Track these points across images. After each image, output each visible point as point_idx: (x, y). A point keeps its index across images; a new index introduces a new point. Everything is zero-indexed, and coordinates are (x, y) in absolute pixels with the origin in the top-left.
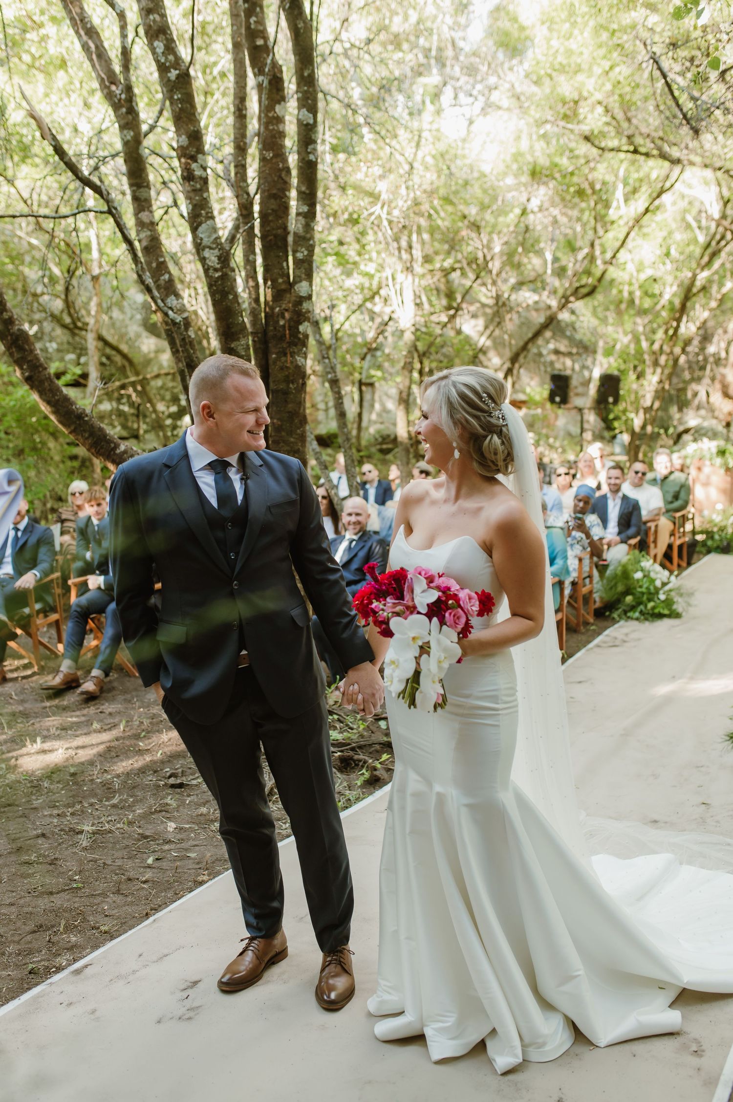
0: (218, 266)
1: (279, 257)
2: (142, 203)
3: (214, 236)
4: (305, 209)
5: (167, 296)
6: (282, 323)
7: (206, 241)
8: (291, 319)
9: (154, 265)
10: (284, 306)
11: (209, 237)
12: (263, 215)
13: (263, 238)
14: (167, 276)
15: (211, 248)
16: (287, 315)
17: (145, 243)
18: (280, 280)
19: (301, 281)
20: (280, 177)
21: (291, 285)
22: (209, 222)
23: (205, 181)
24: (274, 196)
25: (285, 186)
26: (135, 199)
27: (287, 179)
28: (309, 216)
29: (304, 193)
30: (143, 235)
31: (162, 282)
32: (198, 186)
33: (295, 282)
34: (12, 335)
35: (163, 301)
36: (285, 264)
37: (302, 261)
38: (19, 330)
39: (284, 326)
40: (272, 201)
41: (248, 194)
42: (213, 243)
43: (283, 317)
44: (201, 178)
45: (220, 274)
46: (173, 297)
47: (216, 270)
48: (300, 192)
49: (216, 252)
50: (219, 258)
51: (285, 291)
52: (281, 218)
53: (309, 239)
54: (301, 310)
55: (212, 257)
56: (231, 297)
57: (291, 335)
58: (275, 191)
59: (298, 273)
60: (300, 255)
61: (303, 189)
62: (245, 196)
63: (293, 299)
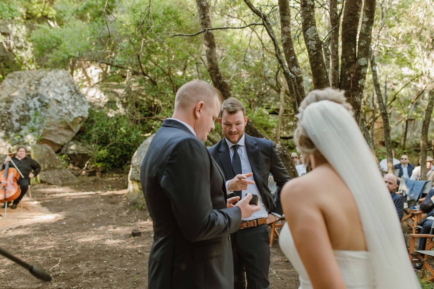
0: (315, 49)
1: (350, 45)
2: (285, 23)
3: (315, 34)
4: (366, 19)
5: (292, 66)
6: (349, 79)
7: (310, 37)
8: (354, 77)
9: (288, 52)
10: (351, 70)
11: (312, 34)
12: (344, 25)
13: (343, 36)
14: (293, 57)
15: (312, 40)
16: (352, 75)
17: (284, 42)
18: (350, 57)
19: (361, 58)
20: (355, 4)
21: (356, 59)
22: (313, 27)
23: (313, 7)
24: (351, 15)
25: (358, 9)
26: (282, 21)
27: (359, 6)
28: (370, 23)
29: (367, 11)
30: (284, 38)
31: (291, 60)
32: (308, 9)
33: (358, 58)
34: (219, 84)
35: (289, 68)
36: (353, 49)
37: (363, 47)
38: (223, 82)
39: (350, 81)
40: (350, 17)
41: (336, 14)
42: (314, 37)
43: (350, 76)
44: (310, 5)
45: (316, 53)
46: (295, 67)
47: (314, 51)
48: (365, 11)
49: (315, 42)
50: (316, 45)
51: (352, 63)
52: (353, 25)
53: (368, 35)
54: (360, 73)
55: (313, 44)
56: (321, 65)
57: (353, 86)
58: (351, 12)
59: (360, 53)
60: (362, 44)
61: (367, 9)
62: (335, 15)
63: (356, 67)
